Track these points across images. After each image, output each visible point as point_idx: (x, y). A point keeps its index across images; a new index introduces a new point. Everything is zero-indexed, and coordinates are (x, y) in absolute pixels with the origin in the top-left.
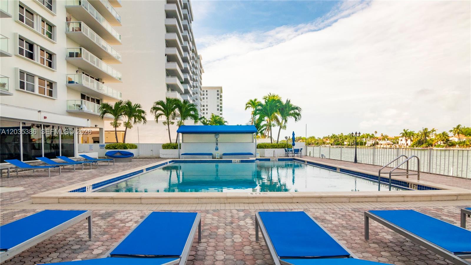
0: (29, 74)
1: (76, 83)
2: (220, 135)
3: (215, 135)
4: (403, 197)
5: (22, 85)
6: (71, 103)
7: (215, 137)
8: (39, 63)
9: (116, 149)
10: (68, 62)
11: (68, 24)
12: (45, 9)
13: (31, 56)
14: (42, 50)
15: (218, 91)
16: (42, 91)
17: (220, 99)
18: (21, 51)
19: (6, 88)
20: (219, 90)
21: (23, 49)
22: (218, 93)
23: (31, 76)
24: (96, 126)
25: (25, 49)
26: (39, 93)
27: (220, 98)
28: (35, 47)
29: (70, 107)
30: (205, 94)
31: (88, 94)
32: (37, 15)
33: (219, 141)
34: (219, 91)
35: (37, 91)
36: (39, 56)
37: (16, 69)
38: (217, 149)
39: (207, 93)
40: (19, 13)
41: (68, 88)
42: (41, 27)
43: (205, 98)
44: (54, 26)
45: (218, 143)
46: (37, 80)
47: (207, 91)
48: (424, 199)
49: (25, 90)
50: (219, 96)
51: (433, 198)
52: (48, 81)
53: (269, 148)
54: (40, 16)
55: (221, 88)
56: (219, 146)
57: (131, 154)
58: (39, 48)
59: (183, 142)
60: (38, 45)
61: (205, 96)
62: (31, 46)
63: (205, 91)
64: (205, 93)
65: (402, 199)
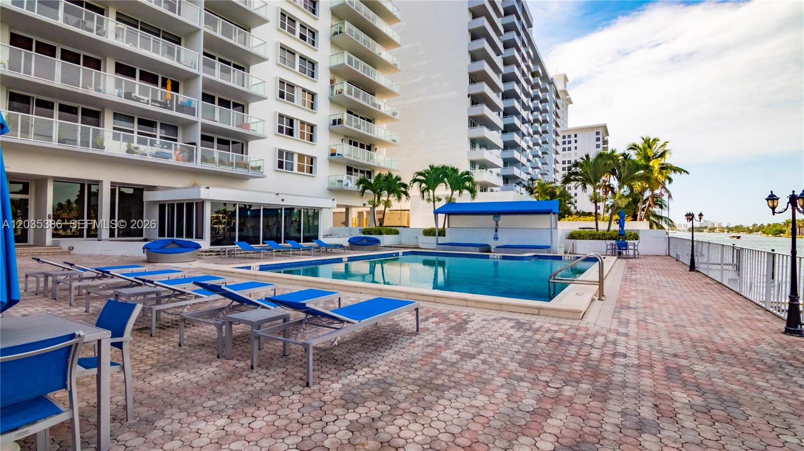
0: (287, 153)
1: (338, 154)
2: (502, 217)
3: (494, 217)
4: (465, 300)
5: (281, 165)
6: (333, 179)
7: (494, 220)
8: (299, 138)
9: (372, 234)
10: (331, 131)
11: (332, 87)
12: (306, 78)
13: (290, 133)
14: (302, 123)
15: (598, 133)
16: (301, 169)
17: (604, 148)
18: (281, 129)
19: (262, 171)
20: (601, 131)
21: (283, 127)
22: (598, 136)
23: (290, 155)
24: (364, 205)
25: (285, 126)
26: (298, 171)
27: (601, 146)
28: (295, 121)
29: (332, 183)
30: (573, 142)
31: (356, 166)
32: (298, 86)
33: (499, 226)
34: (601, 133)
35: (295, 170)
36: (299, 130)
37: (275, 148)
38: (496, 238)
39: (576, 139)
40: (279, 89)
41: (330, 161)
42: (301, 98)
43: (573, 149)
44: (316, 94)
45: (498, 230)
46: (296, 157)
47: (576, 136)
48: (492, 307)
49: (284, 170)
50: (601, 143)
51: (504, 308)
52: (308, 156)
53: (586, 239)
54: (300, 87)
55: (605, 127)
56: (499, 233)
57: (378, 241)
58: (299, 122)
59: (449, 227)
60: (297, 119)
61: (573, 145)
62: (291, 121)
63: (573, 136)
64: (573, 139)
65: (465, 303)
